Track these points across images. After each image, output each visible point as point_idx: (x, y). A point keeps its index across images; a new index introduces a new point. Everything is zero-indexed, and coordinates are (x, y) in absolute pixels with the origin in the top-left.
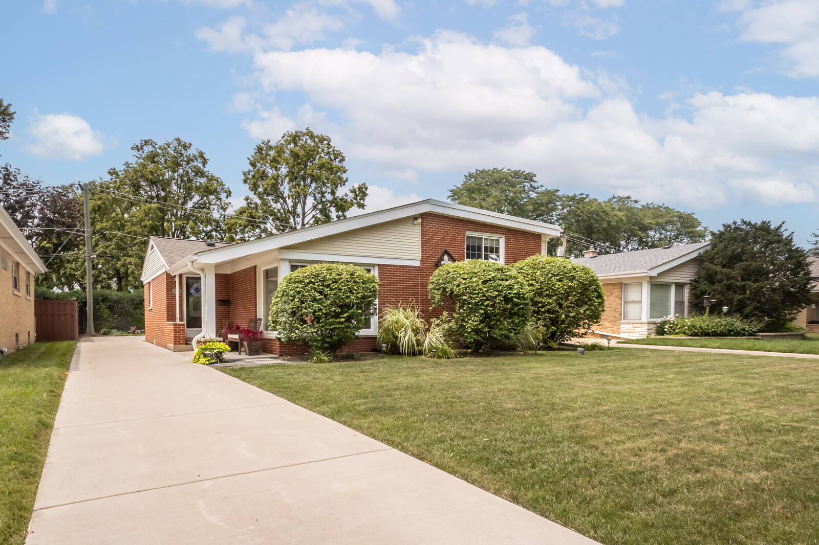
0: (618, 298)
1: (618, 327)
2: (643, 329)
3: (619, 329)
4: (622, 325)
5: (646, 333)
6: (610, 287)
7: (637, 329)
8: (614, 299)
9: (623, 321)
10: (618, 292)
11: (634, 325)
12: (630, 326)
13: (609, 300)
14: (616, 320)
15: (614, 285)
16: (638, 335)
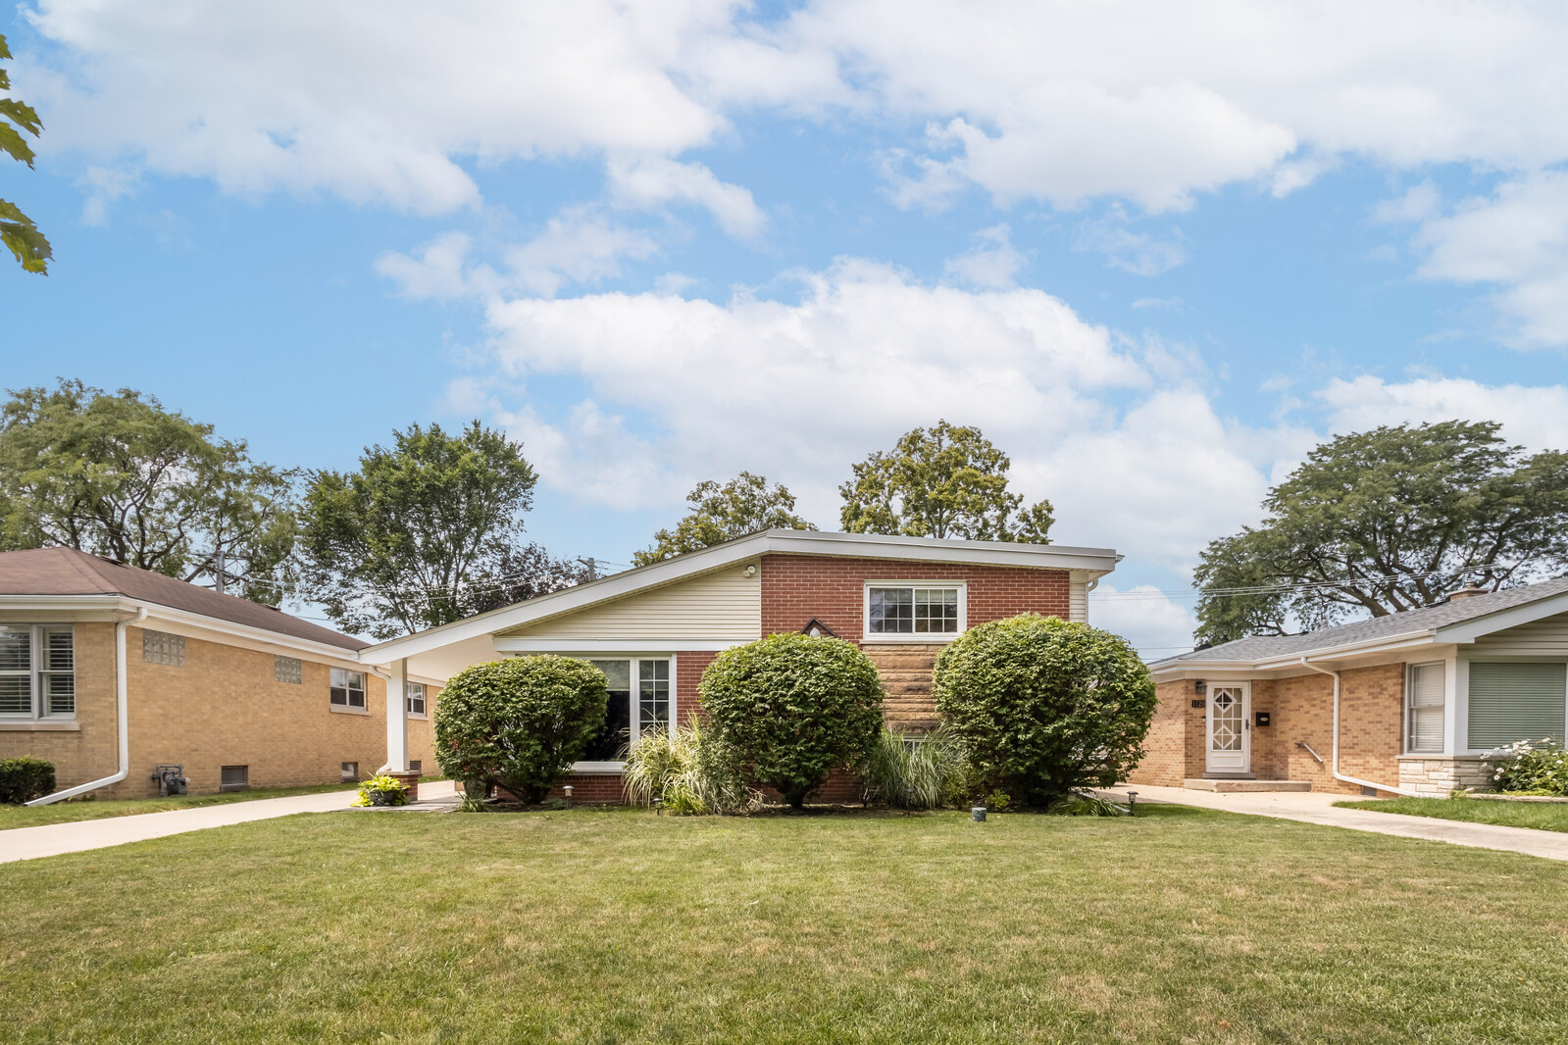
0: (1395, 699)
1: (1394, 770)
2: (1445, 775)
3: (1397, 773)
4: (1402, 766)
5: (1452, 784)
6: (1380, 675)
7: (1433, 775)
8: (1387, 704)
9: (1406, 755)
10: (1395, 684)
11: (1428, 765)
12: (1419, 766)
13: (1377, 704)
14: (1391, 751)
15: (1386, 668)
16: (1433, 788)
